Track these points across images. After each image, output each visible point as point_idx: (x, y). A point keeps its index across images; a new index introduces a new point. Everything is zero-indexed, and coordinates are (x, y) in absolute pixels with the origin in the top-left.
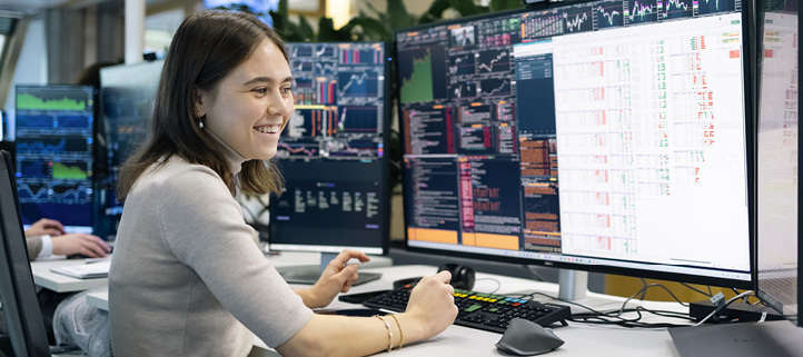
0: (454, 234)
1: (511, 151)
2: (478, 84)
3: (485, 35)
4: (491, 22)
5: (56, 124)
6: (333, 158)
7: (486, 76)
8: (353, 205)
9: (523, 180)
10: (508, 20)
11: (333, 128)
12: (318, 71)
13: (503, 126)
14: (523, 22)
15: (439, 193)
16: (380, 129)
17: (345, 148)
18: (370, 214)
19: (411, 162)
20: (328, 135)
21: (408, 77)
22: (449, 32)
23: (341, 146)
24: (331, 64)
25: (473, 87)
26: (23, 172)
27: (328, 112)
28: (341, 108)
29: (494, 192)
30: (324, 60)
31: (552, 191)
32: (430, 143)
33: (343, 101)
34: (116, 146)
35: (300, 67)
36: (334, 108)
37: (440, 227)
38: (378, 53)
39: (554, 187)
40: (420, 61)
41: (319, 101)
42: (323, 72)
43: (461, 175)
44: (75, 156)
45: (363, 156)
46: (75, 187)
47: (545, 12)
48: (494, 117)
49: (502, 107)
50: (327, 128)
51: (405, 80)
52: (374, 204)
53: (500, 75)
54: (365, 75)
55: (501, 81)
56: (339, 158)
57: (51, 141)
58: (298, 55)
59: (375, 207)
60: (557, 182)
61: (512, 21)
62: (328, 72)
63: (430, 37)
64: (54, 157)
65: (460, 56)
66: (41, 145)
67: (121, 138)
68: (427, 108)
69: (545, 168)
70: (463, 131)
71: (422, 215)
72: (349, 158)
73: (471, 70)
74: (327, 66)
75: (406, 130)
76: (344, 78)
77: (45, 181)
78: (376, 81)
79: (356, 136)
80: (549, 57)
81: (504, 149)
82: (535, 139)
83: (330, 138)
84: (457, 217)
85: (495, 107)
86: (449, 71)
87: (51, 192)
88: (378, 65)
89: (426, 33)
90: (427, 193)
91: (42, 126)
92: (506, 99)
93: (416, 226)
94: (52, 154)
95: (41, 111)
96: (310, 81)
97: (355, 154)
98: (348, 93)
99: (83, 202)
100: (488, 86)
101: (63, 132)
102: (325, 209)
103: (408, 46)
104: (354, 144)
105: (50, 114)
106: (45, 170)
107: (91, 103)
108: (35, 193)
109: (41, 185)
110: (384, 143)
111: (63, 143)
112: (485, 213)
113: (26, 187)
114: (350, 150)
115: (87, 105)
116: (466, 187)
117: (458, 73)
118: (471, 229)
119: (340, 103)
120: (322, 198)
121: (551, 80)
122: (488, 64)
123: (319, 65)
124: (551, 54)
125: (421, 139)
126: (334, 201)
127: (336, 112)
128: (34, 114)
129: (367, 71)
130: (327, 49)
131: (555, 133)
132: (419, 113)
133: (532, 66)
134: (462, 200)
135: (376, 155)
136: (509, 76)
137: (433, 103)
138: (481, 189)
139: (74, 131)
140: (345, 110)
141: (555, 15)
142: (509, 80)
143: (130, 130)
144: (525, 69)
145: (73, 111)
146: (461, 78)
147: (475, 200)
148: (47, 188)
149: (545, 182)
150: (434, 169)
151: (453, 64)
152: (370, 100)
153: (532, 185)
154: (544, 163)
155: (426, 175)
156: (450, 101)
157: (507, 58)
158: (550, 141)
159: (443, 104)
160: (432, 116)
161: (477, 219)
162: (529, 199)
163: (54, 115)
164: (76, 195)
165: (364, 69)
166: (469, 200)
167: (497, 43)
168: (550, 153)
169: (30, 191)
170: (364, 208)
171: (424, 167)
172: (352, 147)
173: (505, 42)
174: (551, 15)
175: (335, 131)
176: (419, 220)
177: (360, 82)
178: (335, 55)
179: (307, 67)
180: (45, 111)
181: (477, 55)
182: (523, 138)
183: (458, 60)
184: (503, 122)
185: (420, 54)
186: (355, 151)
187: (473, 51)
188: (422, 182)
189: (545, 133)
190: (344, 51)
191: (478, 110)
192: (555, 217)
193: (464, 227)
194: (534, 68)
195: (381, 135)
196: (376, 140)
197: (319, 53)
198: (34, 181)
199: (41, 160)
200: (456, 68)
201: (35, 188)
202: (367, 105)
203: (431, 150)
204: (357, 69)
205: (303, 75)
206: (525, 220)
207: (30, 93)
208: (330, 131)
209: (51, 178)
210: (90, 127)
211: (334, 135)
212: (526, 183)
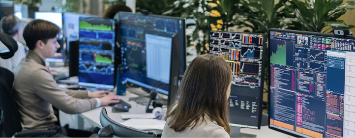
0: (292, 127)
1: (322, 96)
2: (308, 64)
3: (314, 43)
4: (317, 38)
5: (97, 36)
6: (237, 85)
7: (313, 61)
8: (245, 107)
9: (327, 111)
10: (325, 38)
11: (238, 72)
12: (232, 46)
13: (319, 85)
14: (332, 41)
15: (286, 107)
16: (260, 74)
17: (243, 81)
18: (253, 111)
19: (274, 90)
20: (235, 74)
21: (275, 52)
22: (296, 37)
23: (241, 80)
24: (238, 43)
25: (306, 65)
26: (82, 58)
27: (236, 64)
28: (242, 63)
29: (313, 113)
30: (235, 40)
31: (340, 119)
32: (283, 83)
33: (243, 60)
34: (126, 49)
35: (224, 43)
36: (239, 63)
37: (285, 122)
38: (261, 39)
39: (341, 117)
40: (281, 46)
41: (232, 59)
42: (234, 46)
43: (298, 102)
44: (106, 52)
45: (251, 85)
46: (106, 67)
47: (343, 40)
48: (315, 80)
49: (319, 76)
50: (235, 71)
51: (273, 53)
52: (255, 107)
53: (320, 62)
54: (254, 49)
55: (320, 65)
56: (240, 85)
57: (95, 45)
58: (223, 37)
59: (256, 109)
60: (343, 115)
61: (327, 40)
62: (237, 46)
63: (286, 37)
64: (97, 52)
65: (301, 49)
66: (91, 46)
67: (128, 46)
68: (283, 68)
69: (337, 108)
70: (300, 83)
71: (277, 115)
72: (244, 86)
73: (306, 57)
74: (236, 44)
75: (272, 74)
76: (244, 50)
77: (92, 63)
78: (259, 52)
79: (248, 76)
80: (343, 60)
81: (319, 95)
82: (333, 94)
83: (236, 76)
84: (294, 119)
85: (316, 76)
86: (295, 55)
87: (95, 68)
88: (261, 45)
89: (285, 34)
90: (281, 106)
91: (91, 37)
92: (321, 74)
93: (274, 119)
94: (96, 50)
95: (91, 30)
96: (228, 50)
97: (248, 84)
98: (246, 56)
99: (110, 74)
100: (313, 65)
101: (101, 40)
102: (233, 107)
103: (275, 38)
104: (247, 79)
105: (95, 31)
106: (92, 58)
107: (114, 27)
108: (88, 68)
109: (91, 65)
110: (261, 80)
111: (101, 45)
112: (307, 121)
113: (83, 65)
114: (245, 82)
115: (112, 29)
116: (299, 108)
117: (299, 56)
118: (301, 126)
119: (241, 60)
120: (231, 102)
121: (344, 70)
122: (314, 56)
123: (232, 43)
124: (345, 59)
125: (279, 80)
126: (237, 104)
127: (240, 64)
128: (87, 31)
129: (255, 47)
130: (236, 35)
131: (344, 94)
132: (279, 69)
133: (335, 62)
134: (297, 113)
135: (257, 85)
136: (323, 64)
137: (286, 67)
138: (307, 110)
139: (106, 40)
140: (244, 64)
141: (348, 42)
142: (323, 65)
143: (133, 44)
144: (332, 63)
145: (106, 31)
146: (300, 59)
147: (303, 114)
148: (93, 66)
149: (337, 114)
150: (284, 96)
151: (297, 52)
152: (256, 60)
153: (331, 114)
154: (338, 106)
155: (280, 98)
156: (294, 68)
157: (323, 55)
158: (341, 96)
159: (290, 68)
160: (285, 72)
161: (304, 122)
162: (329, 120)
163: (97, 32)
164: (107, 70)
165: (253, 46)
166: (300, 114)
167: (319, 48)
168: (340, 102)
169: (86, 67)
170: (250, 108)
171: (280, 94)
172: (246, 81)
173: (323, 48)
174: (346, 42)
175: (238, 73)
176: (276, 117)
177: (251, 52)
178: (241, 39)
179: (227, 44)
180: (93, 30)
181: (309, 50)
182: (328, 92)
183: (300, 50)
184: (319, 83)
185: (282, 43)
186: (247, 82)
187: (307, 48)
188: (278, 100)
189: (339, 92)
190: (245, 37)
191: (307, 75)
192: (340, 130)
193: (297, 125)
194: (335, 63)
195: (260, 76)
196: (258, 78)
197: (233, 37)
198: (87, 62)
199: (91, 52)
200: (298, 54)
201: (88, 66)
202: (254, 63)
203: (284, 87)
204: (251, 46)
205: (225, 47)
206: (326, 128)
207: (86, 21)
208: (236, 73)
209: (95, 62)
210: (113, 39)
211: (238, 75)
212: (328, 113)
